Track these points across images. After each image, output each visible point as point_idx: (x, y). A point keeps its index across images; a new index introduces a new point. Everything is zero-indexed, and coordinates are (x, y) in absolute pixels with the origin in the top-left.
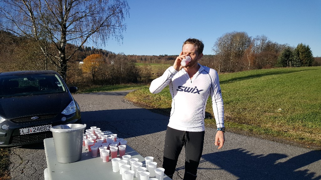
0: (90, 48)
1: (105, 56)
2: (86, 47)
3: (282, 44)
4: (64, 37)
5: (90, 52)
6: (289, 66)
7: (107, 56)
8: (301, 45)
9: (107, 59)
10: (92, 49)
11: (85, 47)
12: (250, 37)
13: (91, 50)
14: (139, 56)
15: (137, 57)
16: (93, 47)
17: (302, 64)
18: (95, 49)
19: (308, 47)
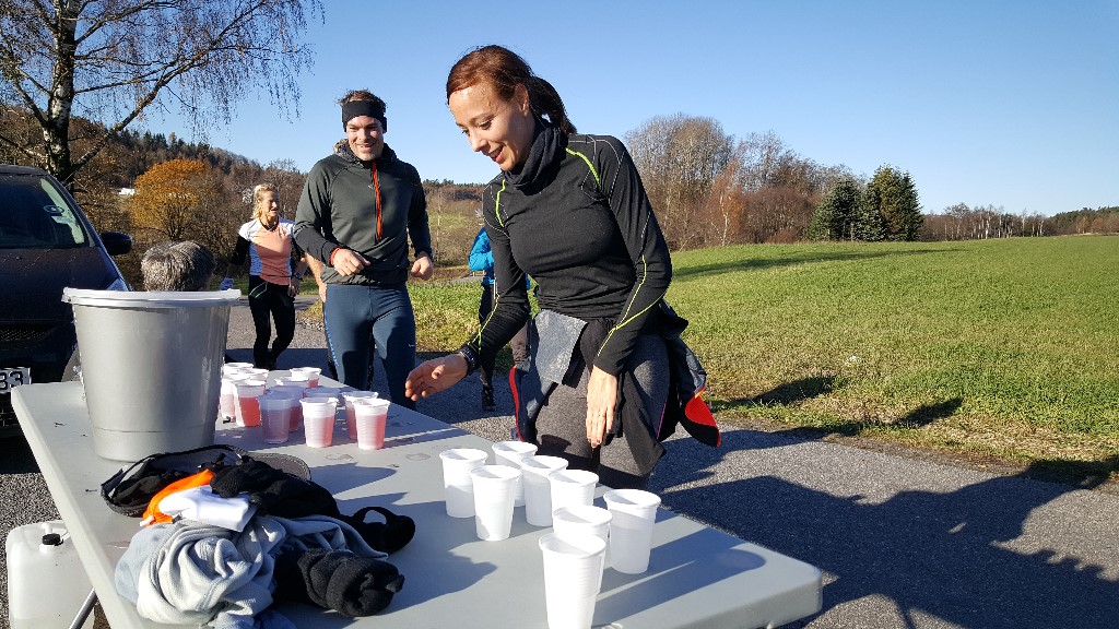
0: (160, 138)
1: (218, 170)
2: (147, 135)
3: (829, 165)
4: (65, 77)
5: (161, 152)
6: (847, 236)
7: (227, 172)
8: (888, 170)
9: (229, 182)
10: (169, 143)
11: (142, 136)
12: (729, 138)
13: (167, 146)
16: (173, 136)
17: (887, 232)
18: (181, 142)
19: (907, 180)
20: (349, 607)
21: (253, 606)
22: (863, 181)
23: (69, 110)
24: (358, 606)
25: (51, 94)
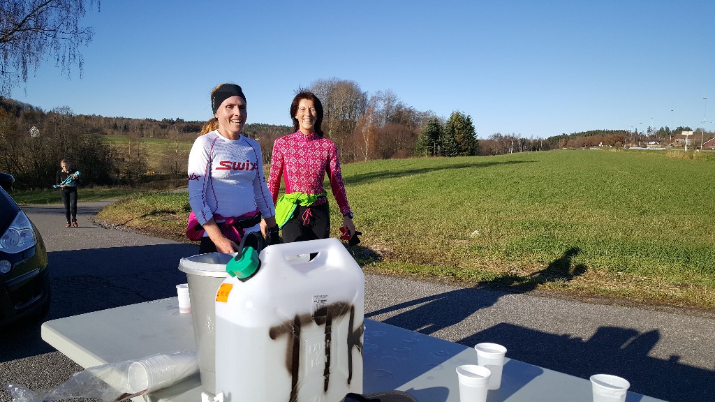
1: (11, 114)
3: (423, 111)
6: (437, 154)
7: (18, 115)
8: (458, 114)
12: (365, 94)
14: (108, 120)
15: (102, 121)
17: (460, 151)
19: (468, 119)
22: (444, 120)
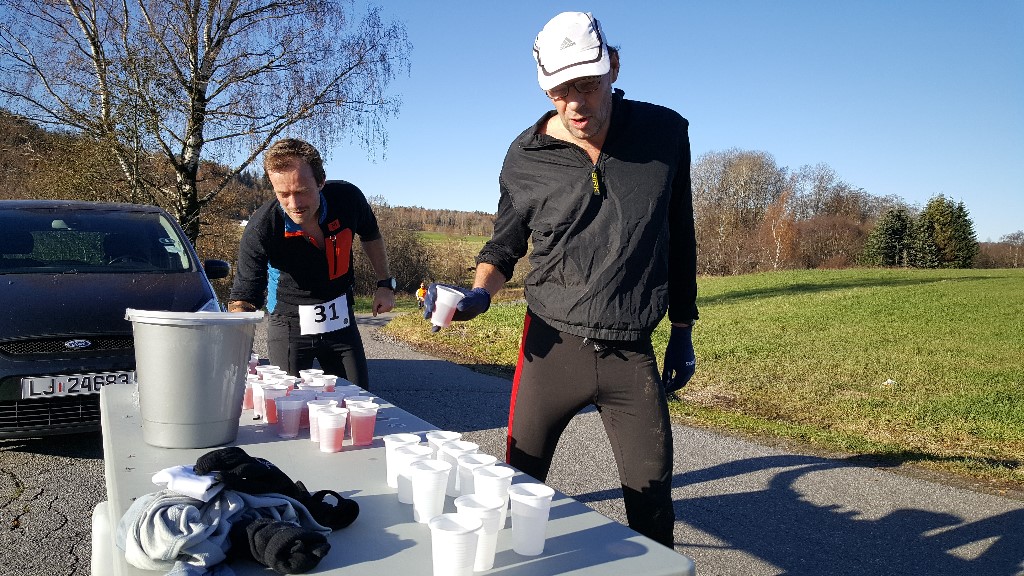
3: (882, 195)
4: (197, 129)
6: (900, 263)
8: (941, 199)
12: (782, 170)
14: (430, 213)
15: (424, 215)
19: (961, 209)
20: (280, 565)
21: (206, 559)
22: (916, 210)
23: (198, 156)
24: (287, 565)
25: (185, 144)
